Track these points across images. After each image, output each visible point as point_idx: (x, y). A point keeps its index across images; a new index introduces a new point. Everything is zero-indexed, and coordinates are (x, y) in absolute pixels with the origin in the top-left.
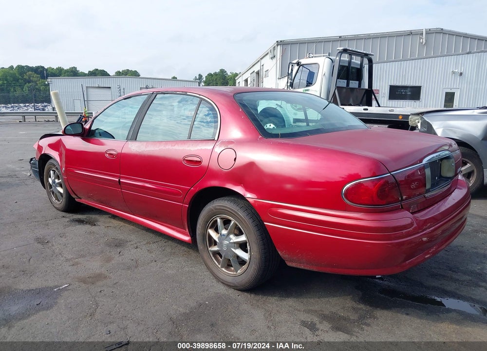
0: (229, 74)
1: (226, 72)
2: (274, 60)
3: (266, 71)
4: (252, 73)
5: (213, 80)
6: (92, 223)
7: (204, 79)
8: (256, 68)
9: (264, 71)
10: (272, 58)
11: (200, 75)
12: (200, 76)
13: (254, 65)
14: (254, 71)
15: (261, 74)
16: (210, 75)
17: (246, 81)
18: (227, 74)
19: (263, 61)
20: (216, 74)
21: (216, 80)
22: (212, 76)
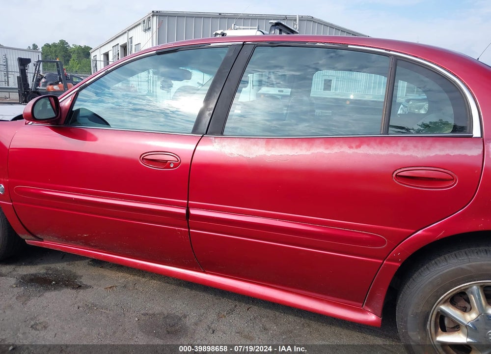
0: (71, 46)
1: (67, 43)
2: (149, 33)
3: (135, 45)
4: (115, 46)
5: (51, 52)
6: (70, 283)
7: (41, 50)
8: (122, 41)
9: (133, 44)
10: (145, 30)
11: (34, 45)
12: (35, 47)
13: (117, 37)
14: (118, 44)
15: (129, 48)
16: (47, 46)
17: (107, 55)
18: (68, 46)
19: (131, 34)
20: (54, 45)
21: (55, 52)
22: (50, 47)
